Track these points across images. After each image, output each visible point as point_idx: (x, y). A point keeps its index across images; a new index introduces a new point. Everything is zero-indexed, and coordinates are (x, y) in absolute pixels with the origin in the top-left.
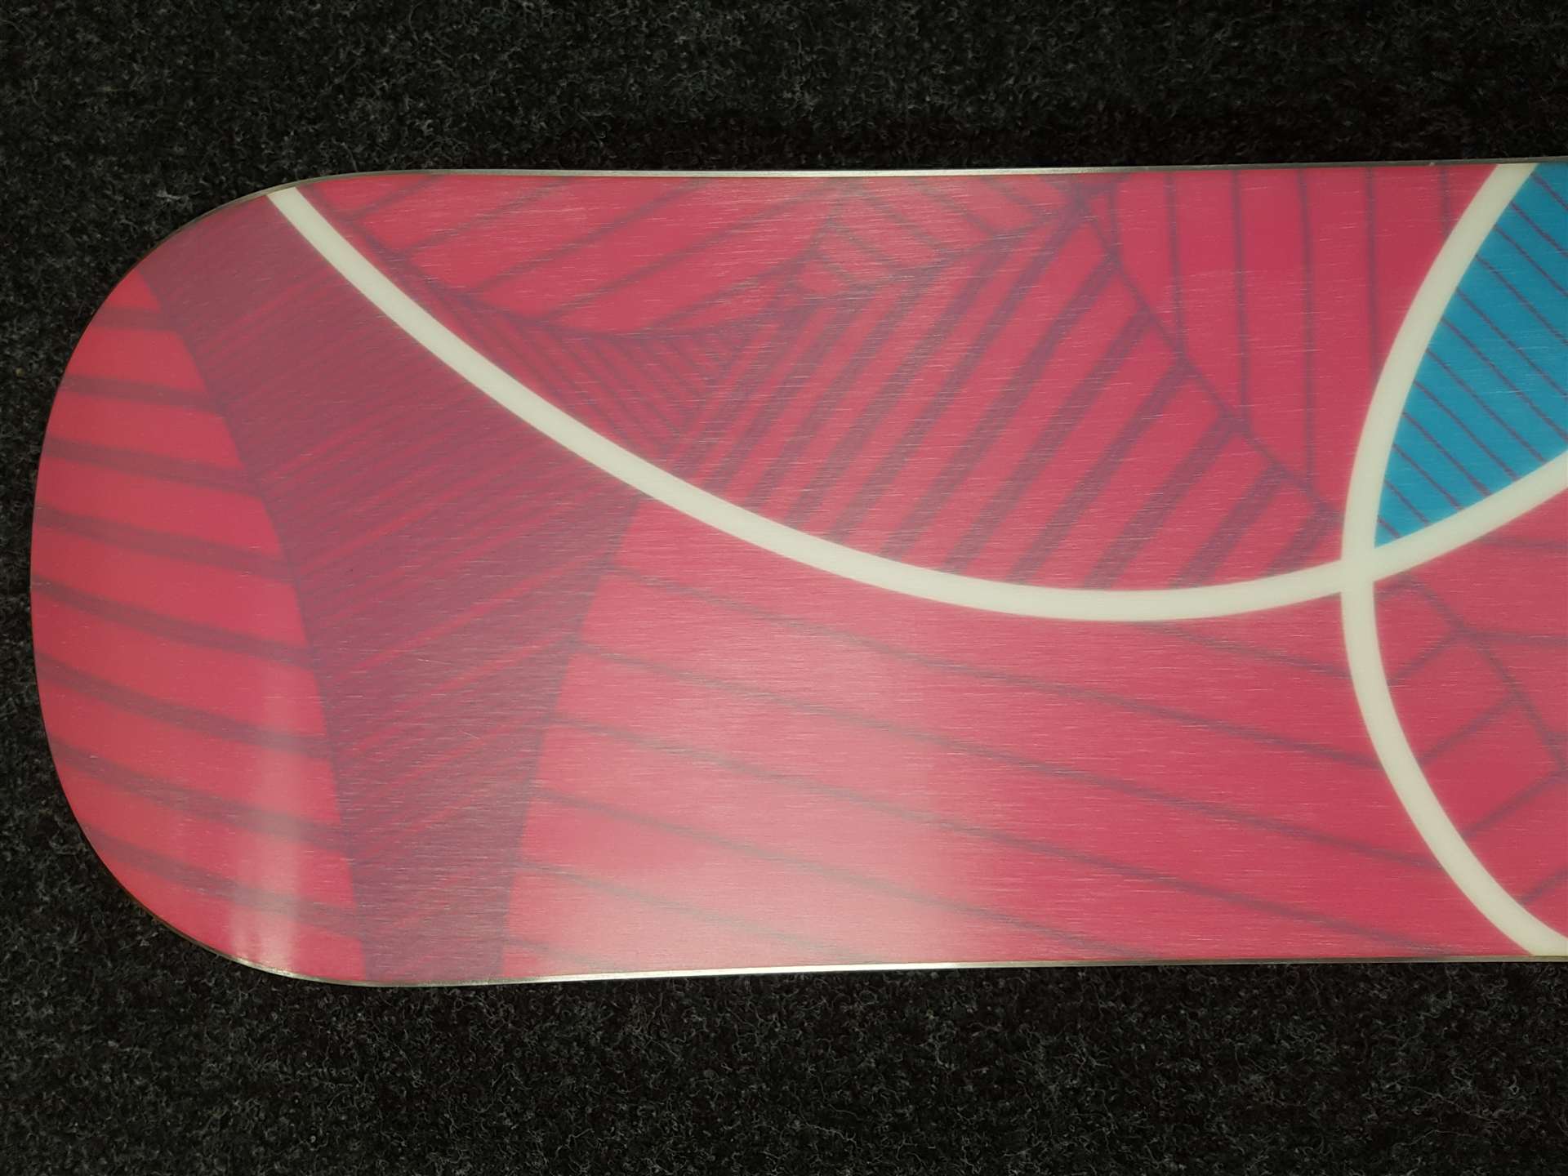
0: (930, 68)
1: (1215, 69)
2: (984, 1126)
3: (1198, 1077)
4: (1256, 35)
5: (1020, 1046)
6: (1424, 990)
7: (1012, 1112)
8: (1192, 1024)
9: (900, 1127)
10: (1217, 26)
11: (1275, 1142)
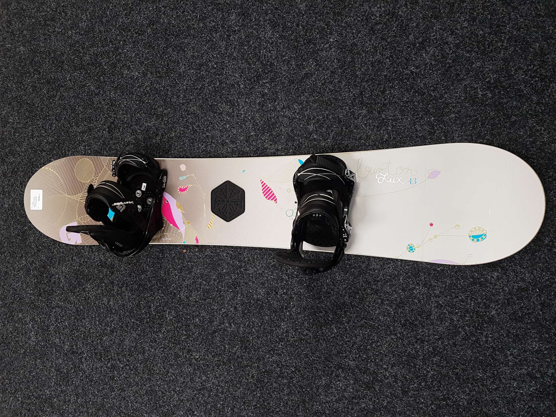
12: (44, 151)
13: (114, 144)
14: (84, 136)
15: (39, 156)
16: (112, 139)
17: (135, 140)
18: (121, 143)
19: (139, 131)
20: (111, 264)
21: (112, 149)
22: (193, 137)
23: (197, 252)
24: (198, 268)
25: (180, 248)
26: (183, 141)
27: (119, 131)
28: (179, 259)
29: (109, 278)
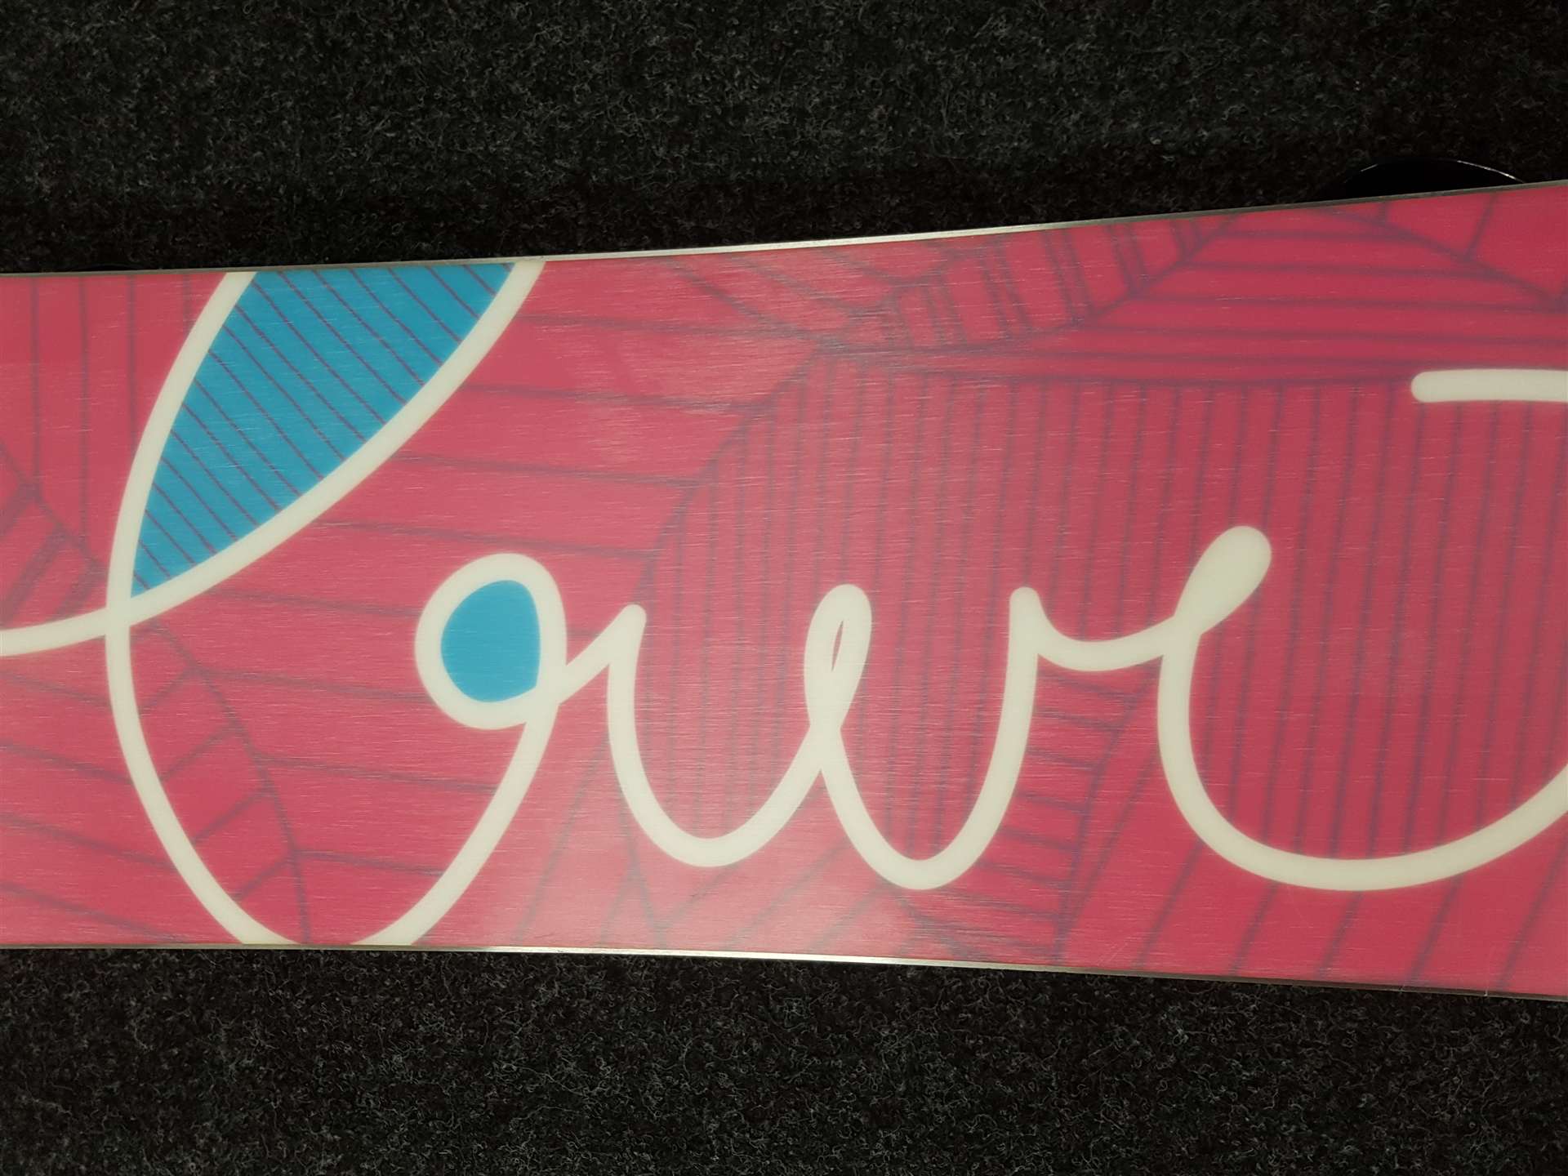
0: (144, 155)
1: (376, 157)
2: (176, 1100)
3: (350, 1057)
4: (410, 127)
5: (204, 1029)
6: (537, 980)
7: (200, 1087)
8: (346, 1010)
9: (110, 1099)
10: (378, 117)
11: (413, 1116)
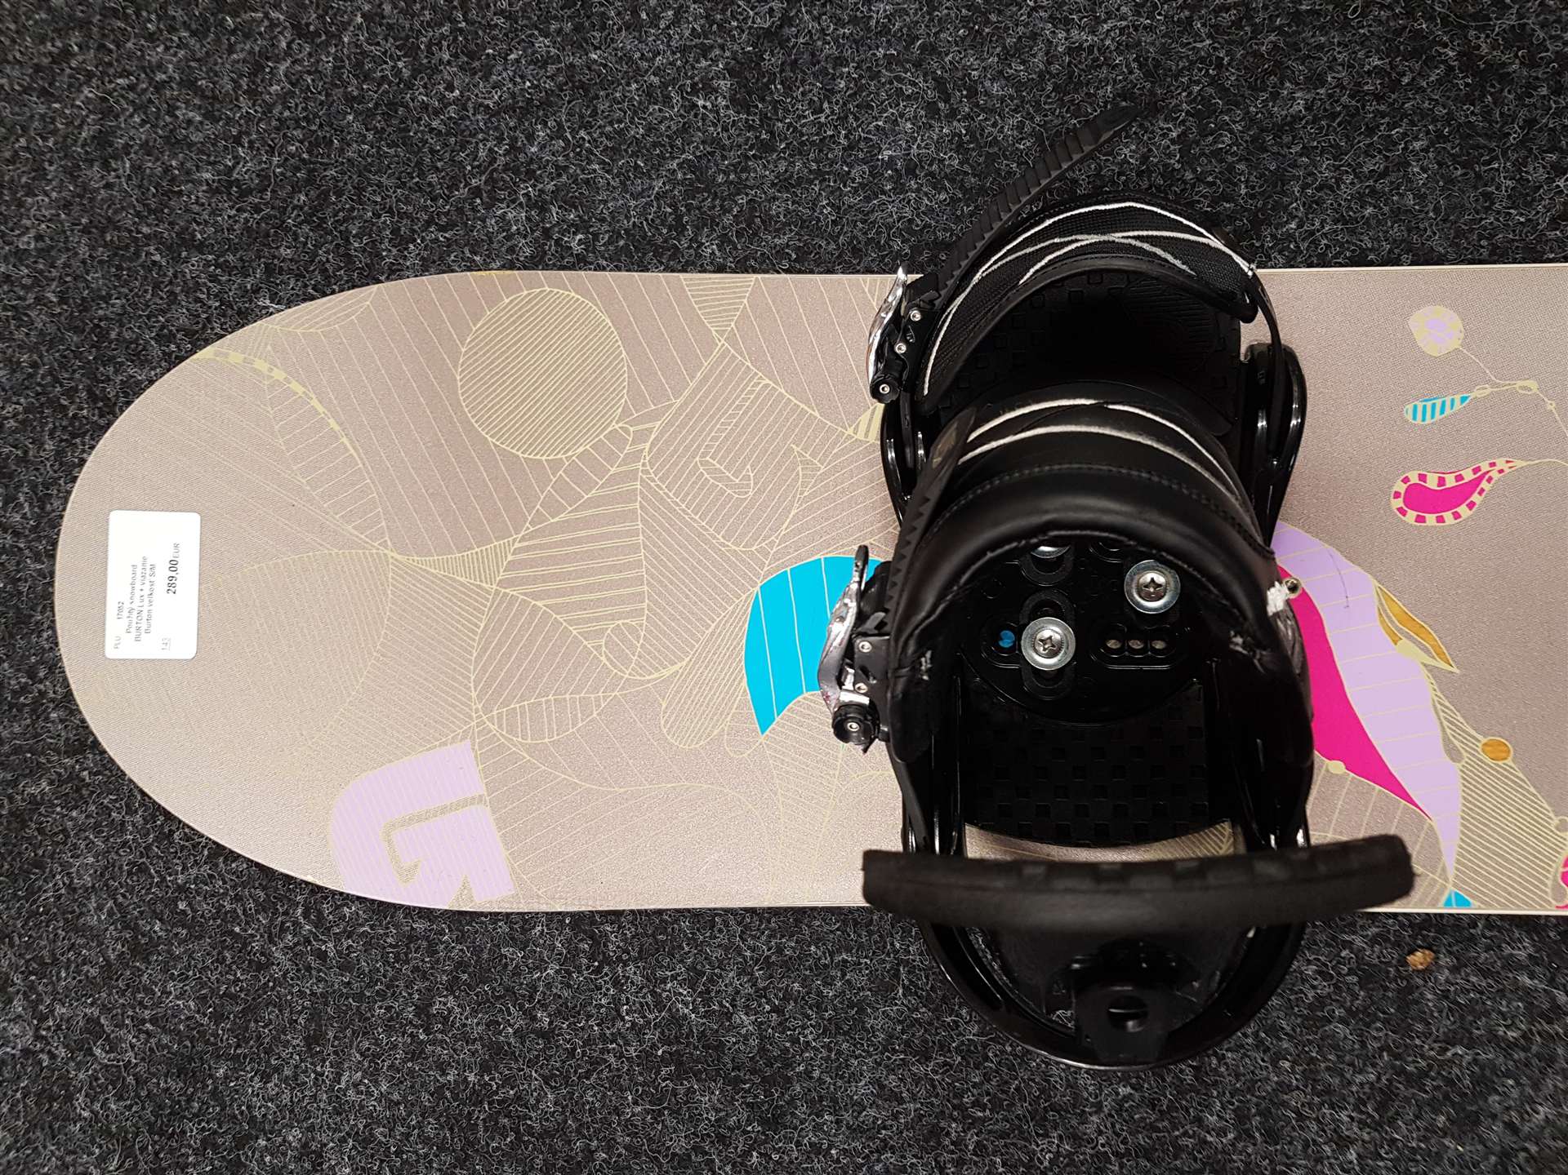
12: (201, 248)
13: (785, 183)
14: (530, 138)
15: (157, 286)
16: (767, 148)
17: (960, 148)
18: (844, 178)
19: (995, 88)
20: (762, 1049)
21: (767, 220)
22: (1469, 113)
23: (1520, 967)
24: (1536, 1086)
25: (1373, 941)
26: (1390, 143)
27: (829, 93)
28: (1361, 1018)
29: (747, 1154)
